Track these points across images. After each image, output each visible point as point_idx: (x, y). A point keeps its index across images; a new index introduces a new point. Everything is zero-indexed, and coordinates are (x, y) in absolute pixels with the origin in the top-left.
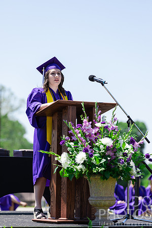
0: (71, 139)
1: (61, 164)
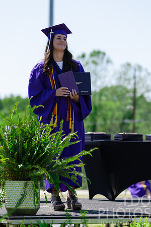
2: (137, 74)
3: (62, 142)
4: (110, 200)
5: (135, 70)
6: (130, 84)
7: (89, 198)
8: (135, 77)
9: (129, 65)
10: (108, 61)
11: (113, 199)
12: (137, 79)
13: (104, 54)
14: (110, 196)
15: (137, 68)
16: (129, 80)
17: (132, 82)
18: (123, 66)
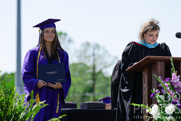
1: (151, 116)
2: (96, 52)
5: (94, 48)
6: (89, 61)
8: (94, 55)
9: (88, 44)
10: (70, 41)
12: (96, 56)
13: (66, 34)
16: (89, 57)
17: (92, 59)
18: (83, 45)
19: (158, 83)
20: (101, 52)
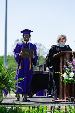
0: (68, 67)
1: (63, 77)
3: (11, 74)
4: (30, 97)
5: (39, 46)
7: (22, 96)
8: (39, 48)
9: (36, 44)
11: (31, 97)
12: (40, 49)
14: (30, 96)
15: (40, 45)
19: (67, 63)
20: (42, 47)
